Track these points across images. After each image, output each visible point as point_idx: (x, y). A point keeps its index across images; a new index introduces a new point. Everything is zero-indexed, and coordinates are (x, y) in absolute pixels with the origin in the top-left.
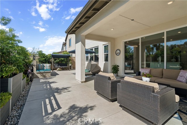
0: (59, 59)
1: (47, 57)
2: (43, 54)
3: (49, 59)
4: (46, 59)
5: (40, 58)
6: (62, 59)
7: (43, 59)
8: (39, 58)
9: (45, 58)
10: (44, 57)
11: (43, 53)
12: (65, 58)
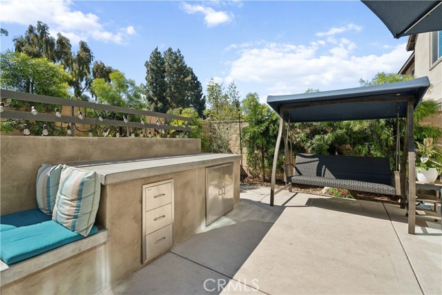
4: (267, 128)
6: (357, 126)
12: (378, 118)
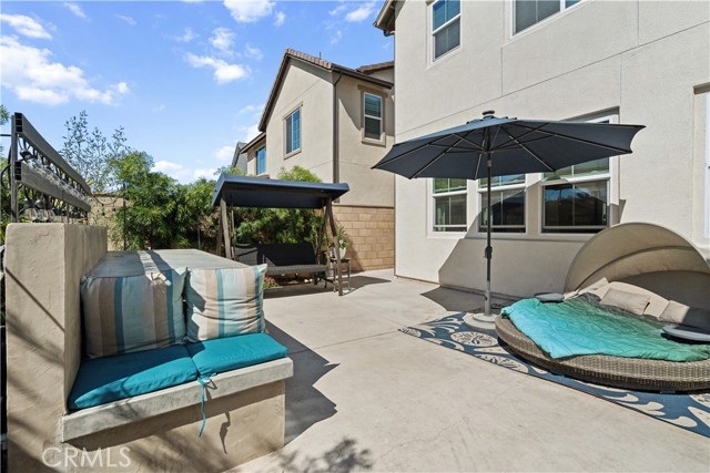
0: (259, 216)
1: (183, 202)
2: (157, 176)
3: (194, 217)
4: (175, 212)
5: (129, 204)
6: (282, 214)
7: (156, 211)
8: (125, 208)
9: (170, 206)
10: (161, 202)
11: (153, 170)
